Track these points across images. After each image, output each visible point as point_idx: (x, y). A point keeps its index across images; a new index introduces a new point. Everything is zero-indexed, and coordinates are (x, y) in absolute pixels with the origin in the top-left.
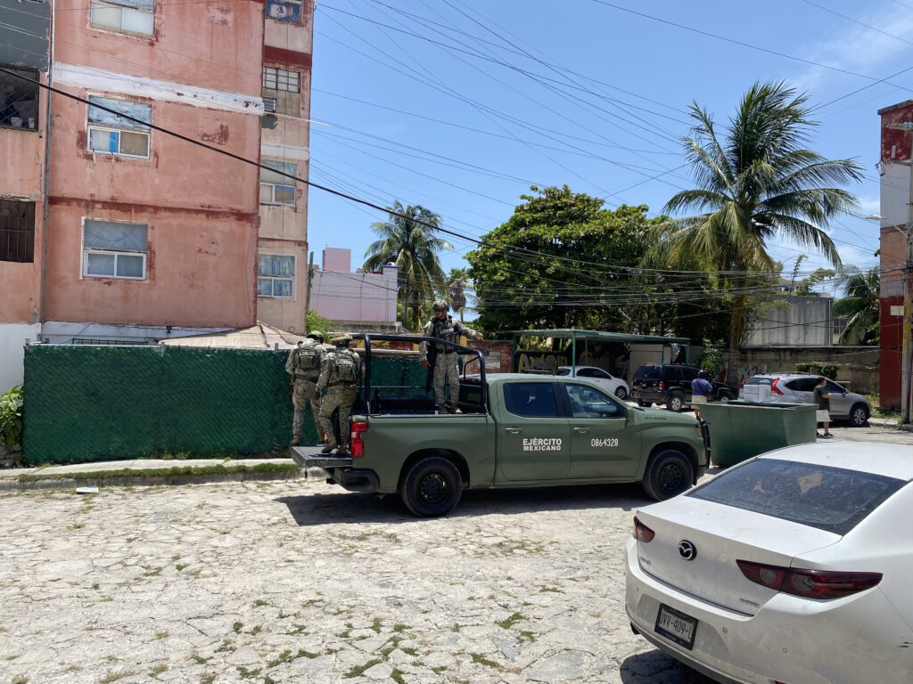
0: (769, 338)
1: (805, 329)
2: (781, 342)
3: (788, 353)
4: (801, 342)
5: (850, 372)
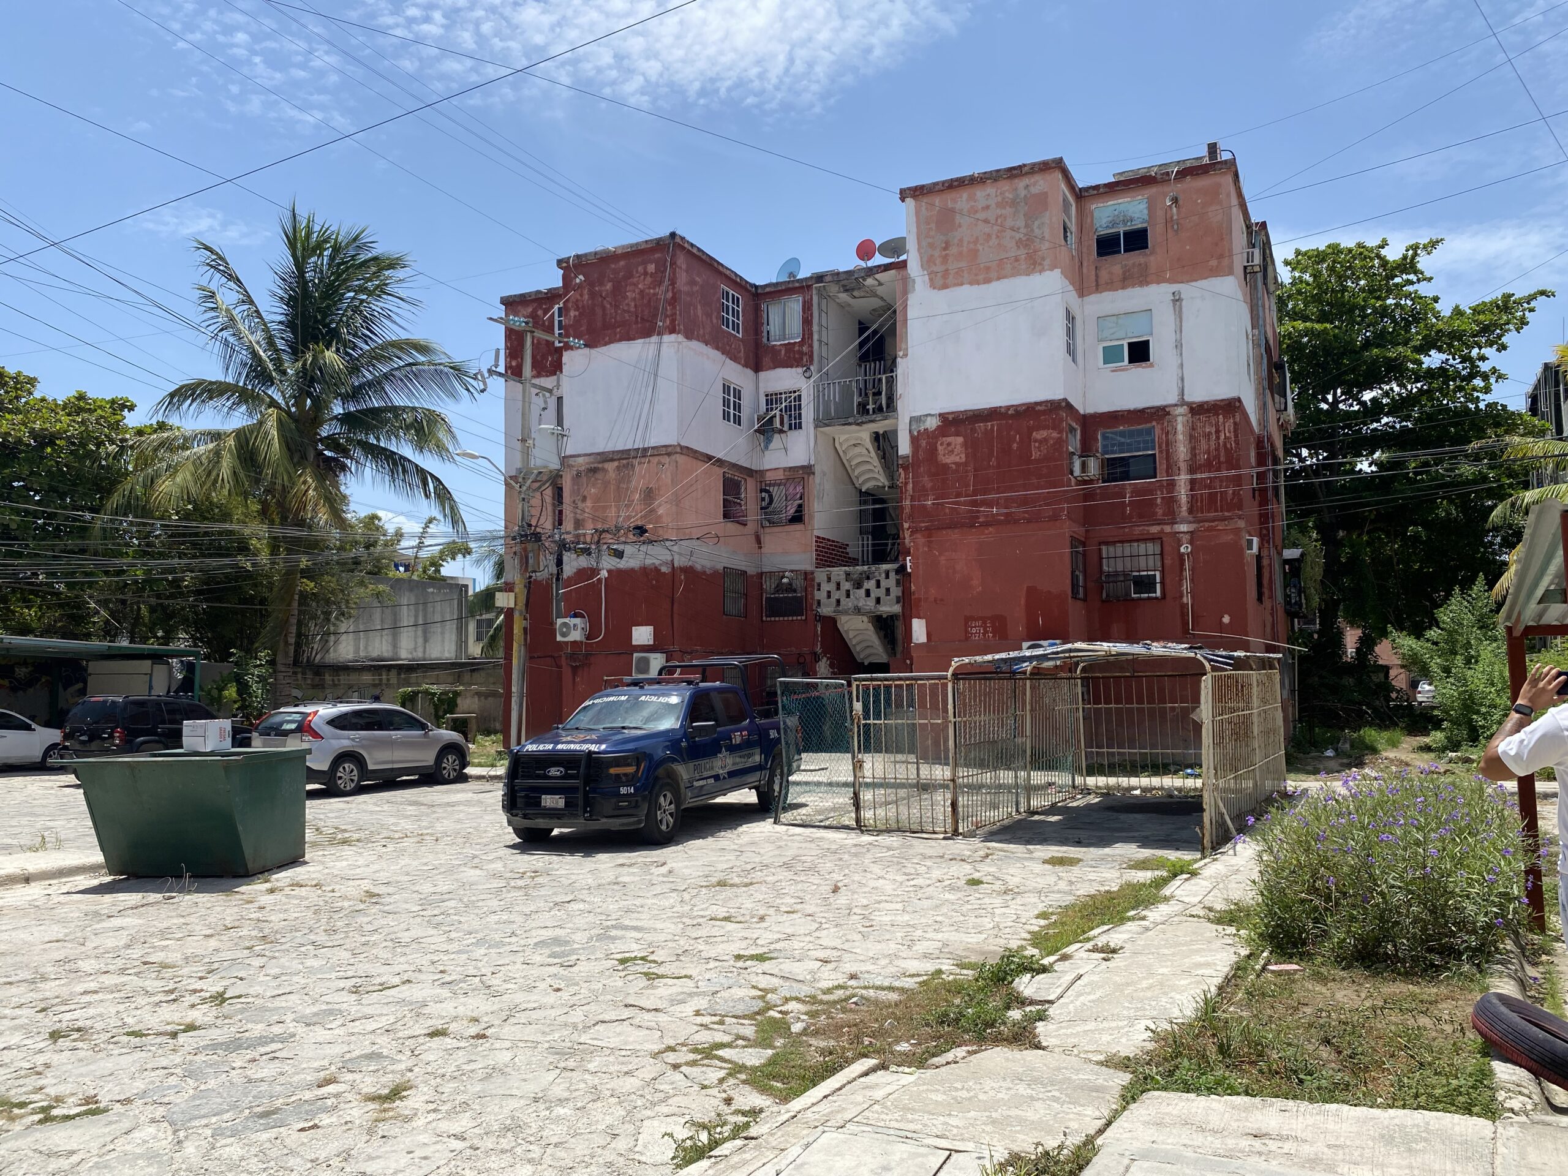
0: (366, 648)
1: (425, 632)
2: (386, 655)
3: (393, 673)
4: (419, 654)
5: (476, 699)
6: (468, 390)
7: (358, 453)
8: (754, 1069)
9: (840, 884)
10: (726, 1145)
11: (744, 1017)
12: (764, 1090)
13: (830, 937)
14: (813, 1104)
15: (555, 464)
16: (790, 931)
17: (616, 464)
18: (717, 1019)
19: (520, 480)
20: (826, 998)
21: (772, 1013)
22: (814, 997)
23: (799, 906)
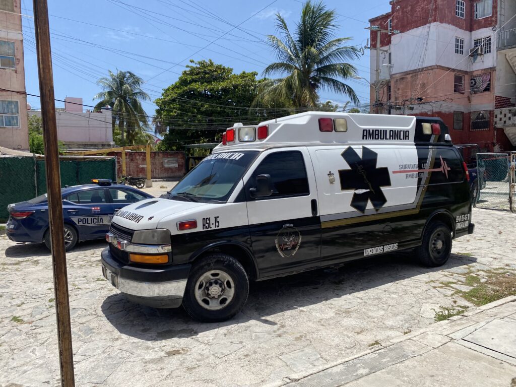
6: (357, 56)
7: (322, 81)
8: (465, 293)
9: (502, 231)
10: (455, 317)
11: (461, 274)
12: (470, 300)
13: (497, 250)
14: (490, 309)
15: (388, 78)
16: (480, 246)
17: (411, 75)
18: (450, 274)
19: (376, 85)
20: (495, 271)
21: (472, 274)
22: (490, 271)
23: (484, 238)
